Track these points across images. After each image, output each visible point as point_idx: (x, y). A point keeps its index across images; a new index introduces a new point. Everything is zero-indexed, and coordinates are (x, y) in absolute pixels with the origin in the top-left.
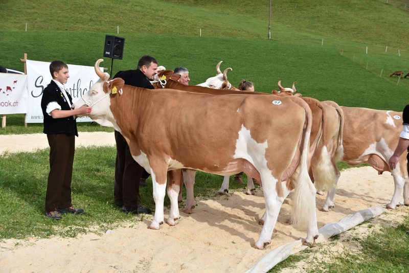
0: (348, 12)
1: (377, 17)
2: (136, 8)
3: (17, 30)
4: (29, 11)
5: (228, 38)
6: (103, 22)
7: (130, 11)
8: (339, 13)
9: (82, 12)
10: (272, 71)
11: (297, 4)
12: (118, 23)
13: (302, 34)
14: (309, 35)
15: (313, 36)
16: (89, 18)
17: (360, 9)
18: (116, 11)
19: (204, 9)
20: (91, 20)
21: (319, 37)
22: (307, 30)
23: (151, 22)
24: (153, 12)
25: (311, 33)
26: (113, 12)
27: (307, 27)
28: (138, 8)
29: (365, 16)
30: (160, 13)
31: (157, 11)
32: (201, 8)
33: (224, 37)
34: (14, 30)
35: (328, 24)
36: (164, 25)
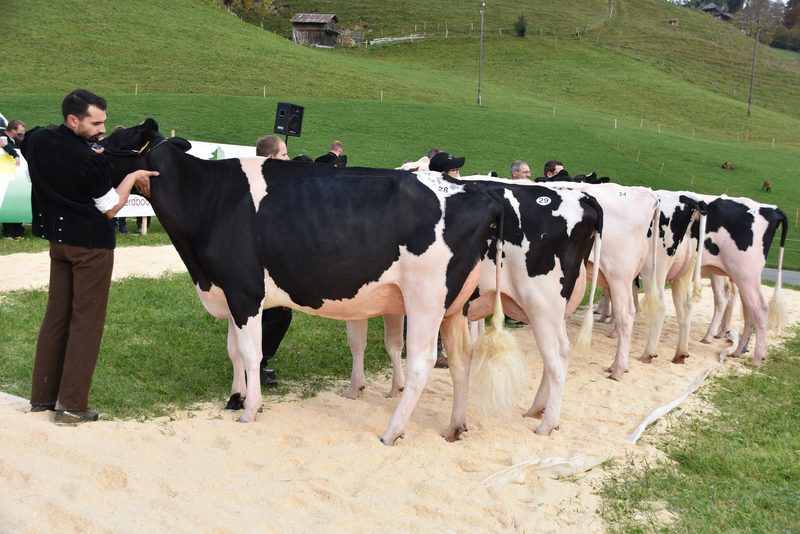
0: (586, 70)
1: (626, 78)
2: (288, 60)
3: (123, 94)
4: (140, 66)
5: (421, 103)
6: (242, 81)
7: (281, 65)
8: (574, 70)
9: (212, 66)
10: (487, 151)
11: (514, 57)
12: (264, 83)
13: (524, 98)
14: (534, 100)
15: (539, 103)
16: (223, 75)
17: (604, 66)
18: (261, 64)
19: (383, 62)
20: (226, 78)
21: (549, 104)
22: (531, 93)
23: (310, 80)
24: (313, 66)
25: (536, 97)
26: (256, 67)
27: (530, 90)
28: (291, 61)
29: (609, 76)
30: (323, 69)
31: (319, 64)
32: (380, 61)
33: (416, 103)
34: (118, 94)
35: (560, 85)
36: (330, 84)
